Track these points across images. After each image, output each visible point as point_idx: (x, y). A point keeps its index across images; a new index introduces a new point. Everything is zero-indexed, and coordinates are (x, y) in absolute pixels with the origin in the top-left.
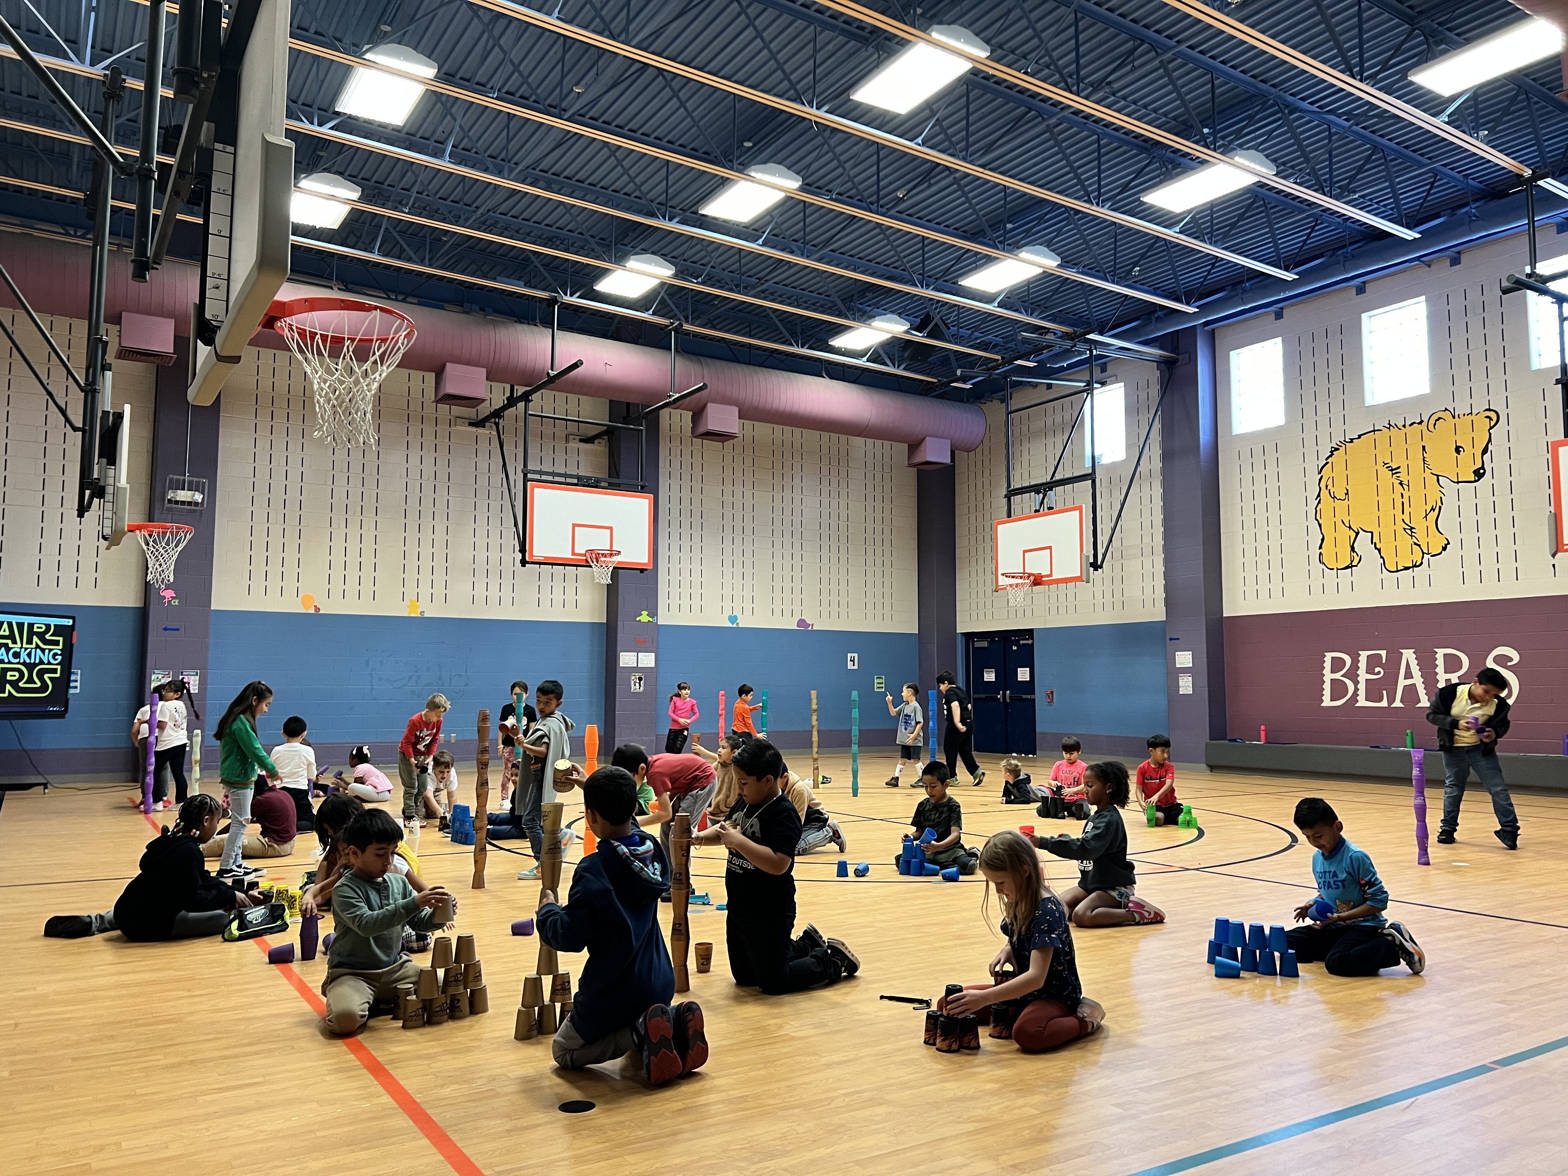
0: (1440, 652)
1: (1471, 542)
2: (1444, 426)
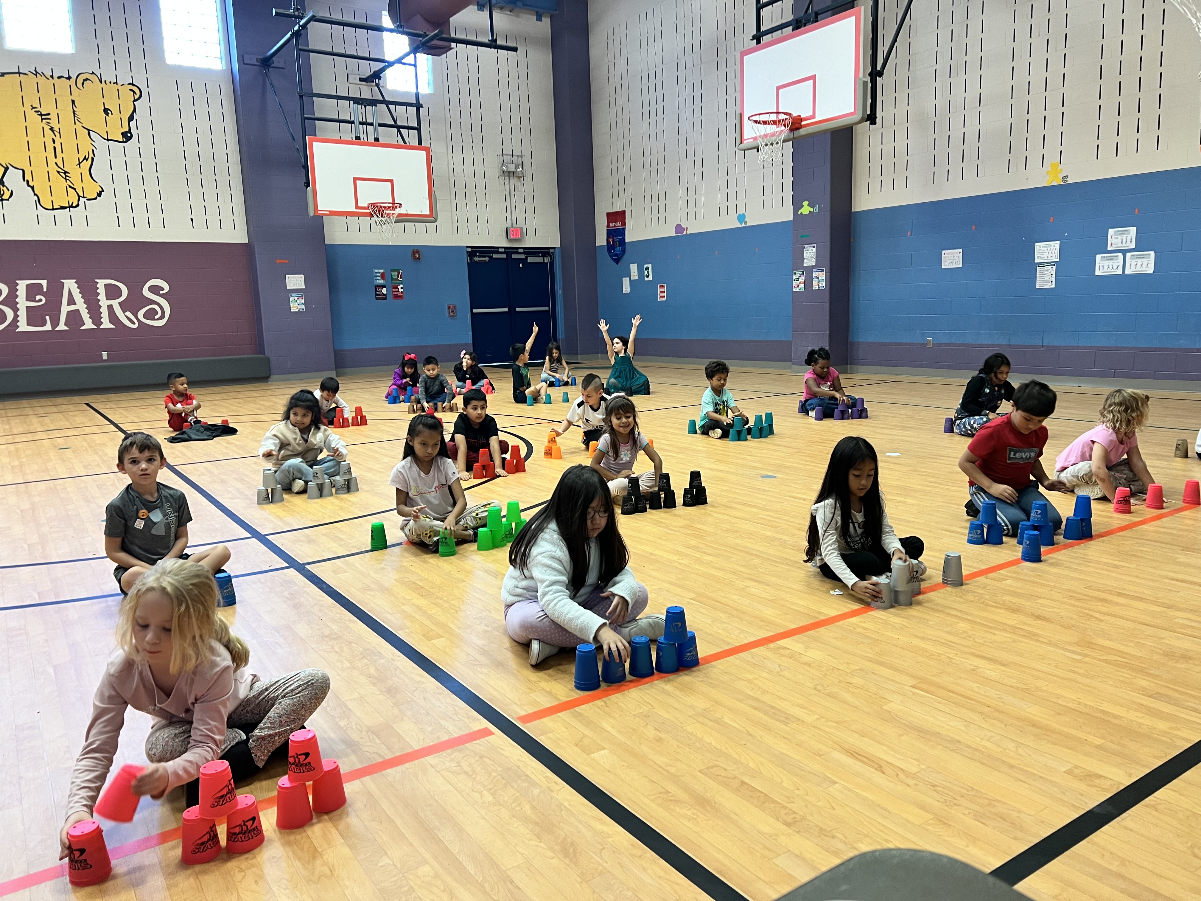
1: (123, 191)
2: (94, 86)
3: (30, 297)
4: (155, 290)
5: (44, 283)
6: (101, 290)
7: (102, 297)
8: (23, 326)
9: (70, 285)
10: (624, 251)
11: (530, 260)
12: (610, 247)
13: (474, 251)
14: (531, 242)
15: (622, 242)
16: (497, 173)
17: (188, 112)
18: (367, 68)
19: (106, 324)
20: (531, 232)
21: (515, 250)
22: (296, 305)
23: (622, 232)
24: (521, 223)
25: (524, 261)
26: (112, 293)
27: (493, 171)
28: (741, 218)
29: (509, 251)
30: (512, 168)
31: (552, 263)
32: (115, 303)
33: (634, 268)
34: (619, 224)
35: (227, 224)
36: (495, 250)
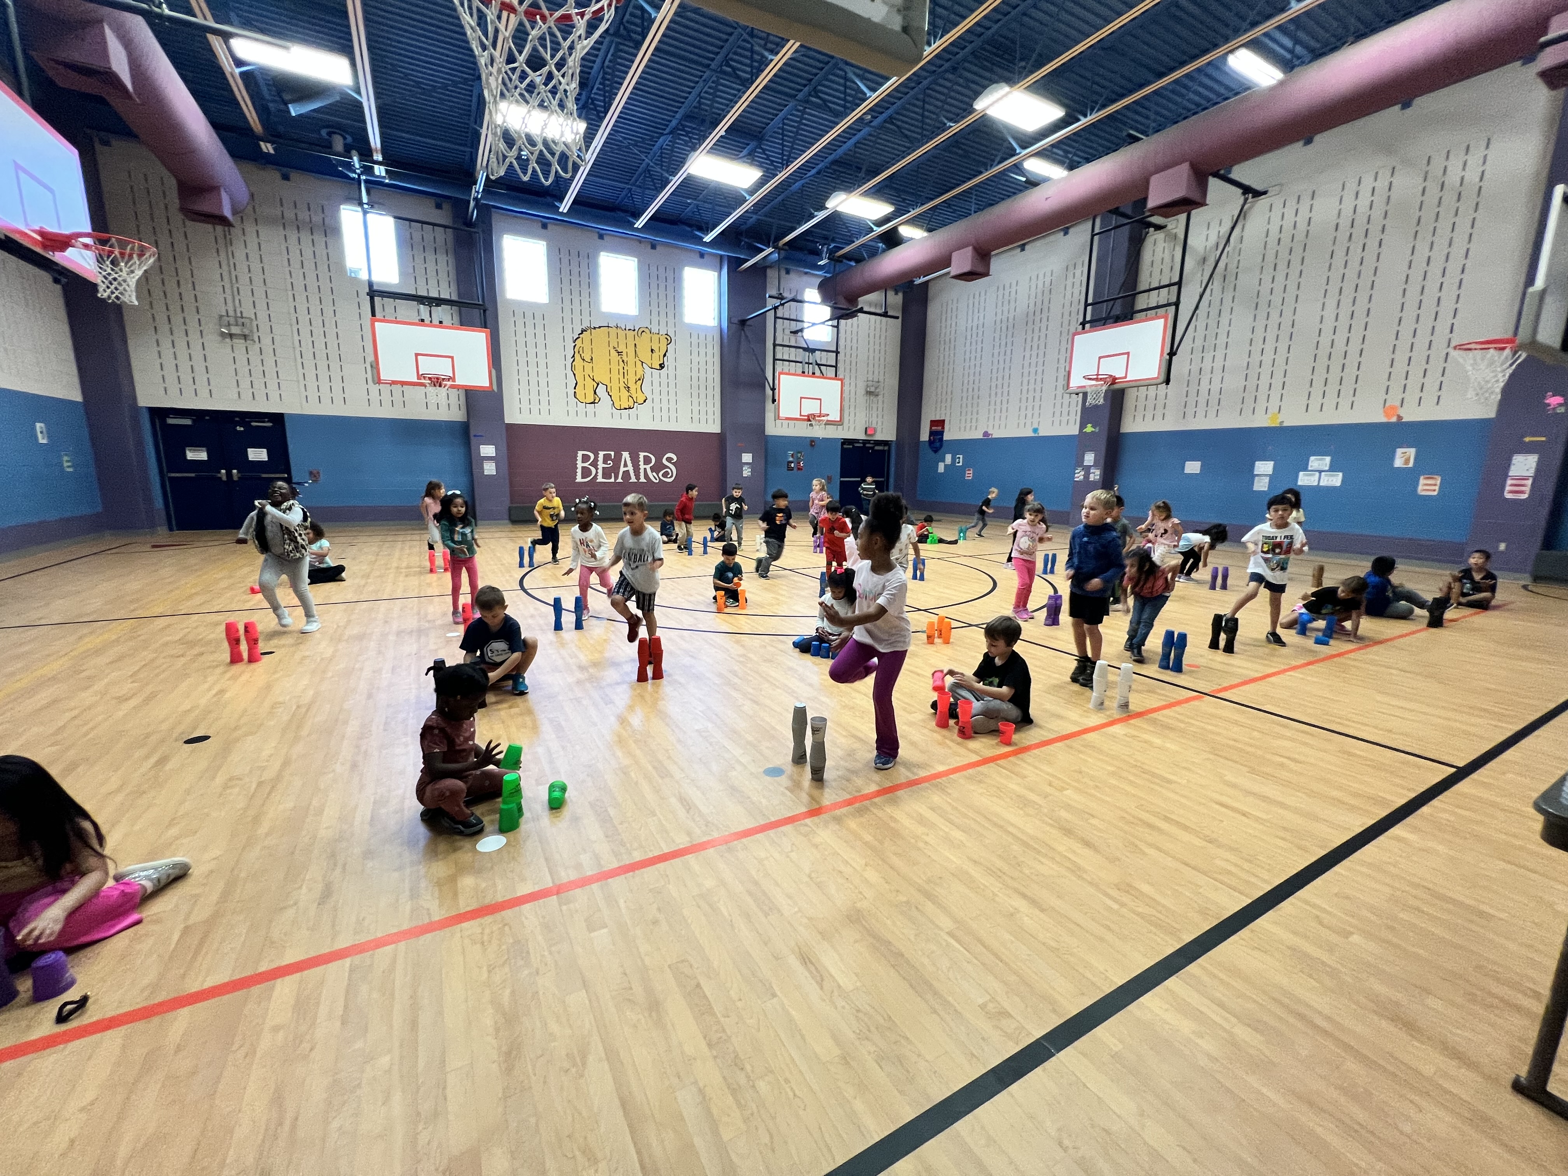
0: (642, 455)
1: (657, 400)
2: (646, 336)
3: (605, 462)
4: (669, 460)
5: (612, 453)
6: (641, 459)
7: (641, 463)
8: (600, 479)
9: (626, 455)
10: (941, 446)
11: (877, 448)
12: (931, 442)
13: (846, 441)
14: (879, 437)
15: (941, 440)
16: (863, 392)
17: (695, 353)
18: (794, 326)
19: (642, 480)
20: (879, 430)
21: (868, 441)
22: (746, 472)
23: (941, 433)
24: (874, 425)
25: (872, 448)
26: (647, 461)
27: (861, 391)
28: (1035, 430)
29: (865, 442)
30: (872, 389)
31: (889, 451)
32: (648, 467)
33: (948, 458)
34: (940, 428)
35: (710, 421)
36: (857, 441)
